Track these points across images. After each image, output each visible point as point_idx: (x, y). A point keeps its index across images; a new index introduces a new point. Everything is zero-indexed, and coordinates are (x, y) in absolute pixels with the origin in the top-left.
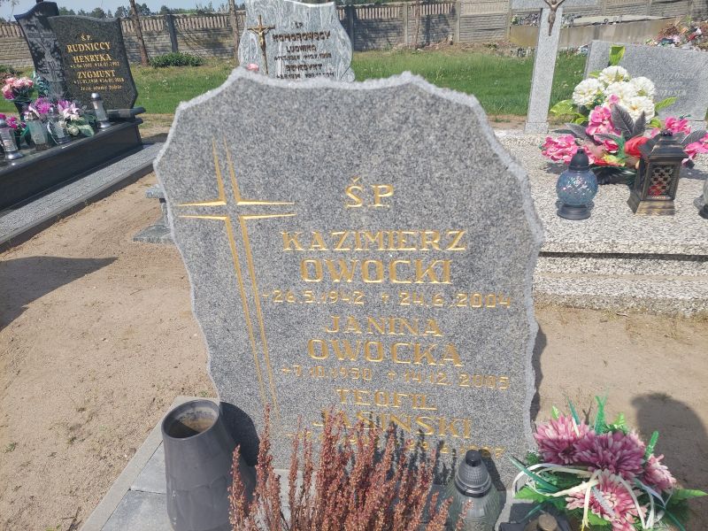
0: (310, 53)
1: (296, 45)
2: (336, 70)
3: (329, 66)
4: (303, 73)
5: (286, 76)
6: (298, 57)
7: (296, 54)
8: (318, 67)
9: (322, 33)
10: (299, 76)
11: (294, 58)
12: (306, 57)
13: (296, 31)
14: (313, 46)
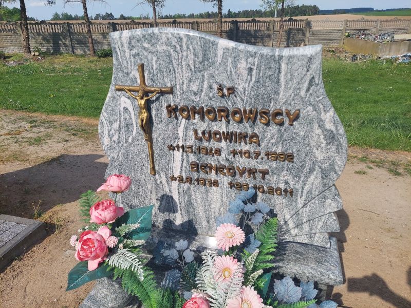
0: (245, 147)
1: (215, 129)
2: (298, 186)
3: (285, 176)
4: (225, 180)
5: (189, 180)
6: (218, 152)
7: (213, 144)
8: (259, 176)
9: (279, 113)
10: (216, 183)
11: (209, 152)
12: (234, 153)
13: (218, 104)
14: (254, 135)
